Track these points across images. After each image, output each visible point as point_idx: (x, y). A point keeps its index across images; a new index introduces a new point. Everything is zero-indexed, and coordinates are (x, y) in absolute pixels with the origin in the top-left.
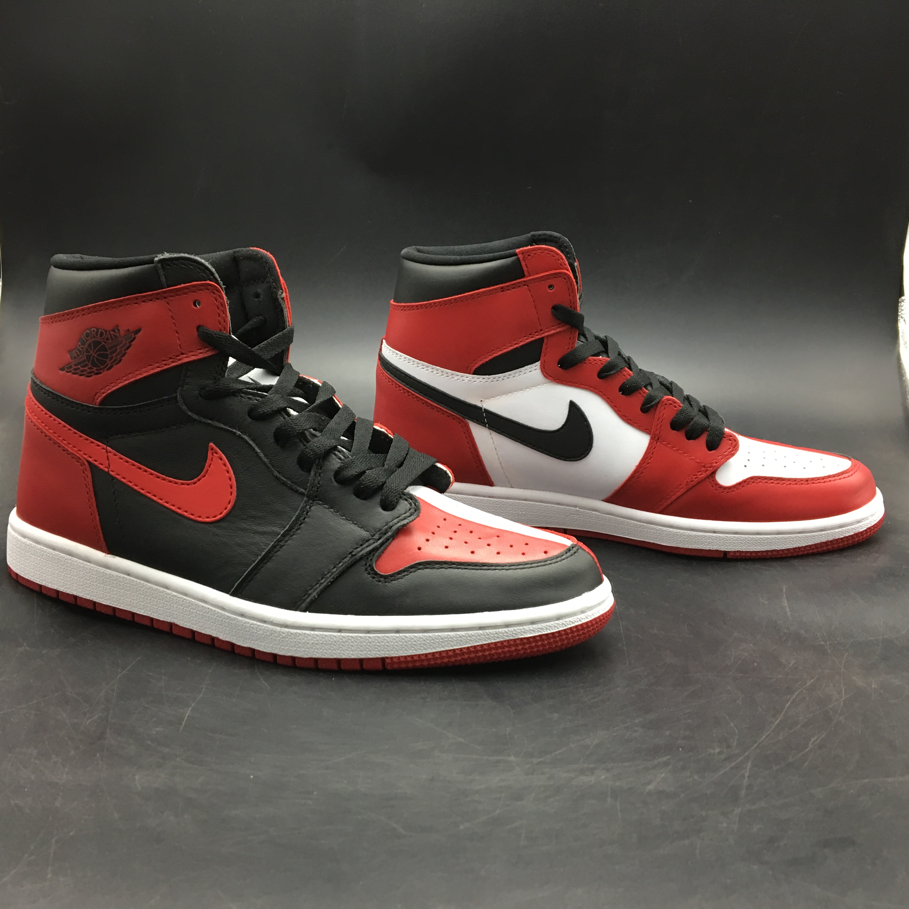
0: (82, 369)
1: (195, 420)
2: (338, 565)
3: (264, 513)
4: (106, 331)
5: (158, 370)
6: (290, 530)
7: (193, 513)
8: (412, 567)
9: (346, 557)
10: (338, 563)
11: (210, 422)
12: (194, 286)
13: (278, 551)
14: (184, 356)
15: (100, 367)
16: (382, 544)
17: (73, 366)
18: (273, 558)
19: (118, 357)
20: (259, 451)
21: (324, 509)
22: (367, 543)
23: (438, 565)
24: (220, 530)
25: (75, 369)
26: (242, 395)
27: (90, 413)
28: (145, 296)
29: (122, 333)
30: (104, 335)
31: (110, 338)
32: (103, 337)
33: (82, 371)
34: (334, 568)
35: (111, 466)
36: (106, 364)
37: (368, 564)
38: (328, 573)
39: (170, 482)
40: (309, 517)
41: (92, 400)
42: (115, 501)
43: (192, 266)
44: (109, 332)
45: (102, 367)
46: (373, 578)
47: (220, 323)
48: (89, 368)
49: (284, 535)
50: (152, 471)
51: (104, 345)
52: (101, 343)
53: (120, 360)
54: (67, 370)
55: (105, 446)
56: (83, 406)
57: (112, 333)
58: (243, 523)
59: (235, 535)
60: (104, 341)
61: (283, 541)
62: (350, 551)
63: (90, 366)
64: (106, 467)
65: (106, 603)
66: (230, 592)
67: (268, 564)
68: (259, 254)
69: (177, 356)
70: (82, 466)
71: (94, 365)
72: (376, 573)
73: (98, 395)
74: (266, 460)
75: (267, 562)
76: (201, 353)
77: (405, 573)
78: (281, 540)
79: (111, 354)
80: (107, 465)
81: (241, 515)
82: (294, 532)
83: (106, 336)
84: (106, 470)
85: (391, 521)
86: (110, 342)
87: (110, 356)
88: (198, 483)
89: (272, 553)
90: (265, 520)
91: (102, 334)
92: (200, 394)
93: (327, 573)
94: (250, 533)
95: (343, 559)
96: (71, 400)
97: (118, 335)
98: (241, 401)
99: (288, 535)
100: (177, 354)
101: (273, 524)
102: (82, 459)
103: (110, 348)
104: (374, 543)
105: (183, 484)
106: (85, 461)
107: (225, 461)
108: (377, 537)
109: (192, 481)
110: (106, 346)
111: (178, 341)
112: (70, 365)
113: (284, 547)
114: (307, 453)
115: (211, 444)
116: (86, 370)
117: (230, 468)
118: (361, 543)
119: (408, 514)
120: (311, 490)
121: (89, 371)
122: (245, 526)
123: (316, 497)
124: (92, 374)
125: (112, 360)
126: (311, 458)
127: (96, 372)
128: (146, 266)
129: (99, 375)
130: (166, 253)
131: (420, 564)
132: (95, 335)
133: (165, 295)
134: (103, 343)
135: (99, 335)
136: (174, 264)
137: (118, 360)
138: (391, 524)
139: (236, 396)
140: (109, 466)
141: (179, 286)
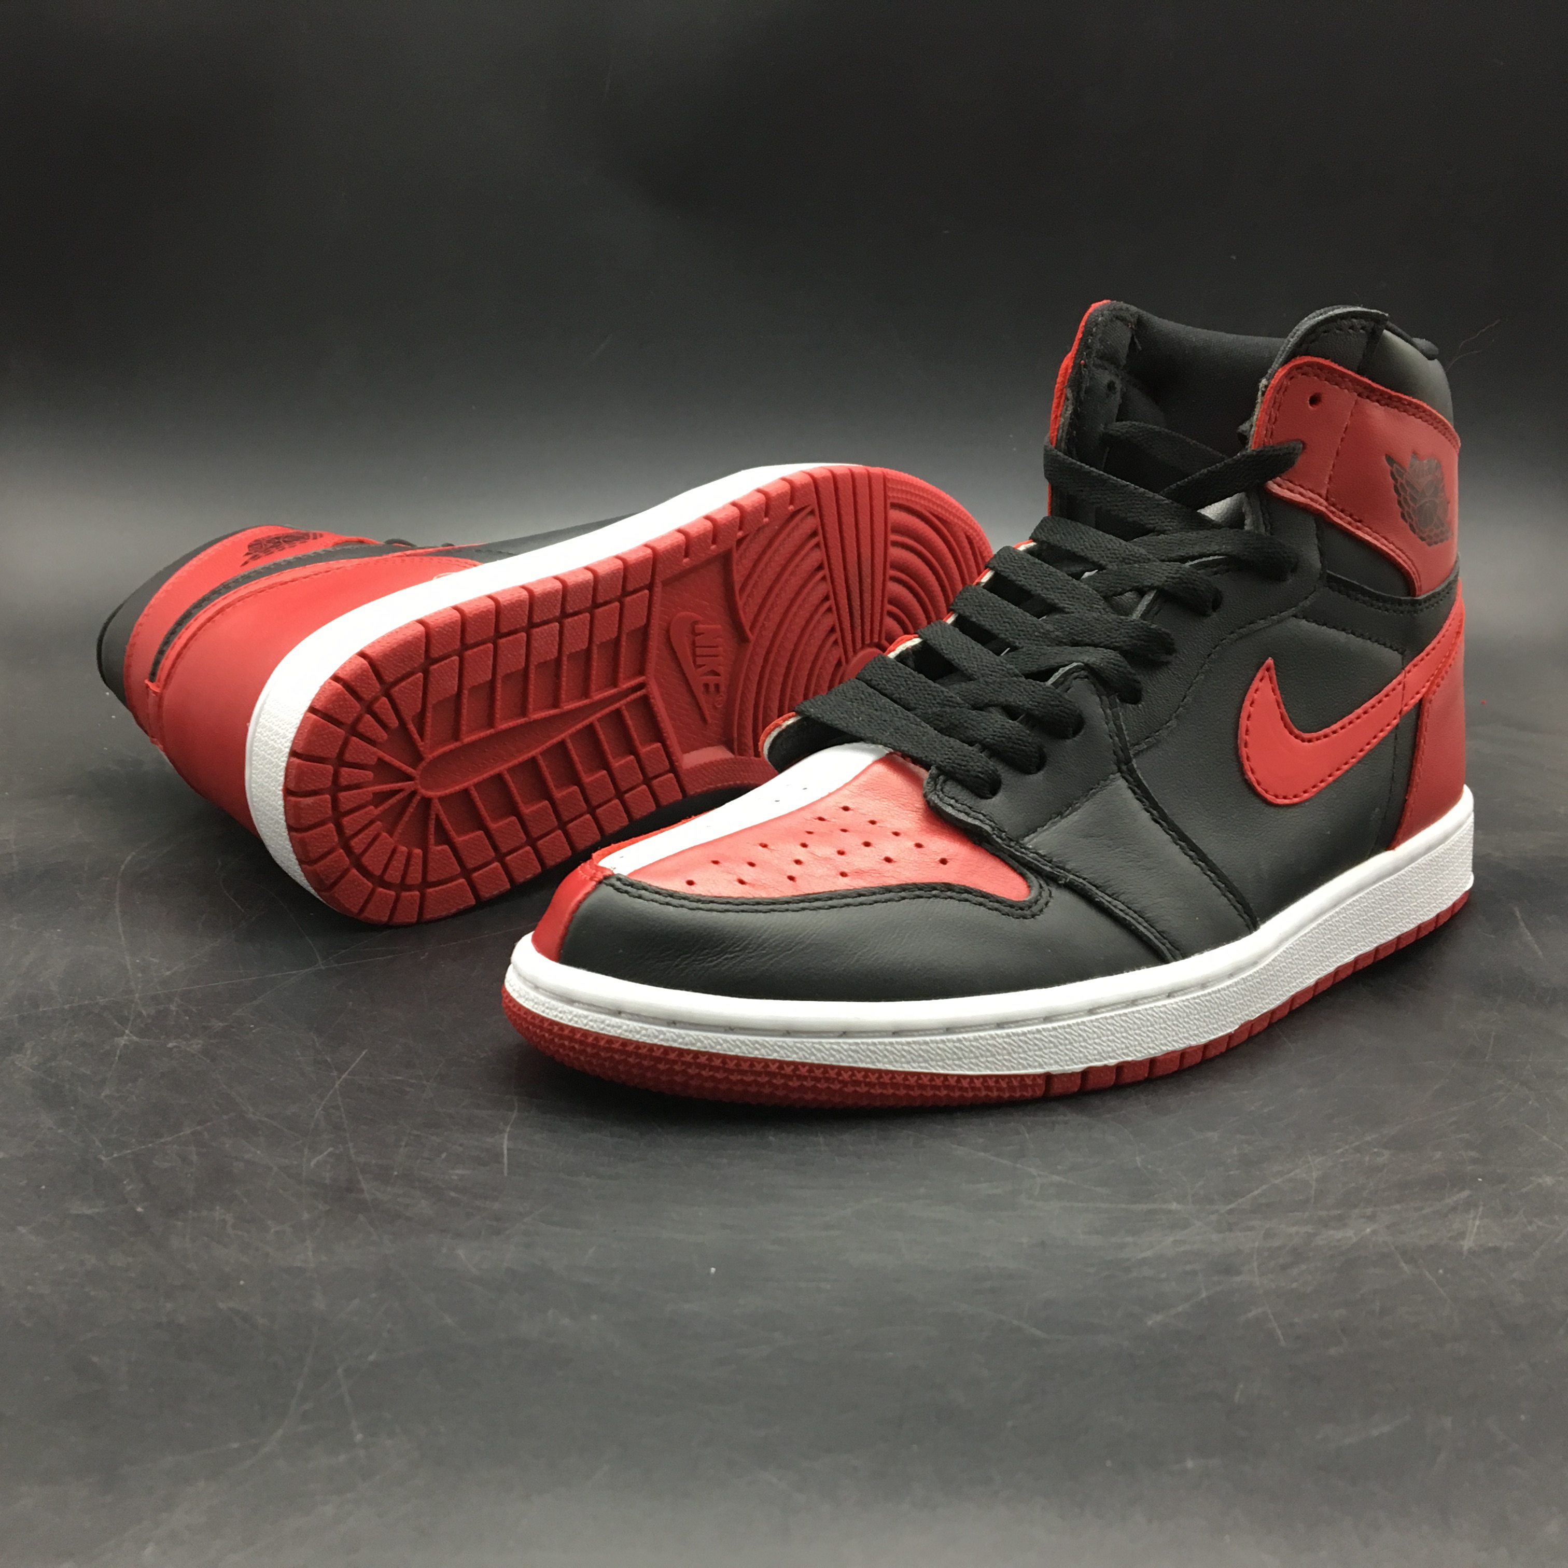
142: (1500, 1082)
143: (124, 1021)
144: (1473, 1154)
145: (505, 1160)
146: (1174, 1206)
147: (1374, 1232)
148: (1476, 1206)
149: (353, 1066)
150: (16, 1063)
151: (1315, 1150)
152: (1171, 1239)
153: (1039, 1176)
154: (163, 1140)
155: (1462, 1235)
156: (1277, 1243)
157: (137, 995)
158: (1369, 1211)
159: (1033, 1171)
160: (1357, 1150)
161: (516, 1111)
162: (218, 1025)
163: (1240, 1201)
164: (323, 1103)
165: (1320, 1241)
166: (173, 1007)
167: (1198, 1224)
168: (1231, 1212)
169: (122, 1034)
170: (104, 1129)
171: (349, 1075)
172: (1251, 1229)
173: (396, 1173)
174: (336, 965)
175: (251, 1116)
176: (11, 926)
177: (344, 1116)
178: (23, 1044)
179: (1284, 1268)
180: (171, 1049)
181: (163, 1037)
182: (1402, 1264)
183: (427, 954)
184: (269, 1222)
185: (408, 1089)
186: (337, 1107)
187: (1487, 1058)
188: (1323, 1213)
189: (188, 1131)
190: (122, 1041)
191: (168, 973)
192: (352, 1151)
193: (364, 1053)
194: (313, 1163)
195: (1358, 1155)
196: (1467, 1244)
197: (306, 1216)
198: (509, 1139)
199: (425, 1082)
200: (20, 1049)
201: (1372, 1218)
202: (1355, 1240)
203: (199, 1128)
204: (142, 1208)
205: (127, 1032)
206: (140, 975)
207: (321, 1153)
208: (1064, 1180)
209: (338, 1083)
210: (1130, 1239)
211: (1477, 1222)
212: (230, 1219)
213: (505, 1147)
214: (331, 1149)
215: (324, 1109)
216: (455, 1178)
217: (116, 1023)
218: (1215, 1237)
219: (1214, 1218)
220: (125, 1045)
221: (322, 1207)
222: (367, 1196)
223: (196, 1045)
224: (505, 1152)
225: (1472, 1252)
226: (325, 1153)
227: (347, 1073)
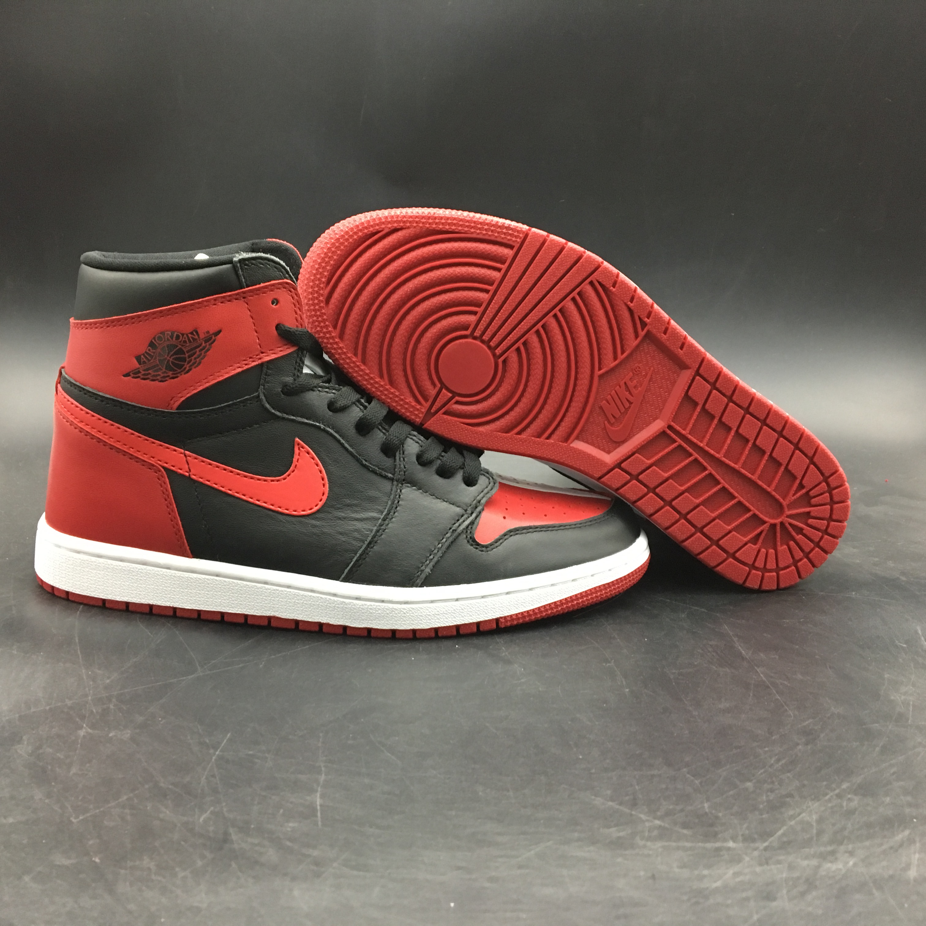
0: (153, 374)
1: (278, 417)
2: (441, 540)
3: (358, 500)
4: (183, 335)
5: (239, 370)
6: (388, 514)
7: (288, 508)
8: (505, 535)
9: (447, 533)
10: (441, 539)
11: (292, 417)
12: (273, 285)
13: (382, 535)
14: (264, 354)
15: (176, 371)
16: (476, 518)
17: (141, 371)
18: (378, 542)
19: (198, 360)
20: (344, 442)
21: (414, 491)
22: (463, 518)
23: (525, 530)
24: (318, 521)
25: (144, 375)
26: (319, 389)
27: (164, 419)
28: (224, 297)
29: (202, 336)
30: (181, 338)
31: (187, 341)
32: (180, 340)
33: (154, 376)
34: (439, 544)
35: (192, 470)
36: (183, 368)
37: (469, 537)
38: (435, 549)
39: (259, 480)
40: (402, 500)
41: (167, 405)
42: (200, 504)
43: (269, 265)
44: (187, 335)
45: (179, 371)
46: (477, 548)
47: (297, 320)
48: (163, 373)
49: (384, 520)
50: (239, 471)
51: (180, 348)
52: (177, 346)
53: (200, 363)
54: (132, 375)
55: (183, 451)
56: (156, 411)
57: (190, 335)
58: (340, 512)
59: (335, 525)
60: (180, 345)
61: (384, 525)
62: (449, 527)
63: (164, 370)
64: (186, 472)
65: (190, 607)
66: (340, 578)
67: (375, 547)
68: (283, 246)
69: (257, 355)
70: (156, 473)
71: (168, 368)
72: (478, 544)
73: (175, 399)
74: (351, 450)
75: (374, 546)
76: (281, 351)
77: (501, 541)
78: (382, 523)
79: (189, 357)
80: (188, 470)
81: (336, 505)
82: (392, 515)
83: (184, 339)
84: (187, 474)
85: (478, 496)
86: (187, 345)
87: (187, 360)
88: (288, 478)
89: (377, 537)
90: (361, 507)
91: (178, 337)
92: (282, 391)
93: (433, 549)
94: (349, 521)
95: (445, 535)
96: (140, 406)
97: (196, 337)
98: (320, 396)
99: (387, 518)
100: (257, 353)
101: (370, 509)
102: (157, 465)
103: (188, 352)
104: (469, 517)
105: (272, 481)
106: (160, 467)
107: (312, 455)
108: (469, 511)
109: (282, 477)
110: (184, 349)
111: (258, 341)
112: (137, 370)
113: (386, 530)
114: (392, 440)
115: (297, 439)
116: (159, 375)
117: (319, 461)
118: (457, 518)
119: (489, 488)
120: (399, 474)
121: (162, 375)
122: (343, 515)
123: (404, 480)
124: (167, 379)
125: (191, 364)
126: (397, 444)
127: (171, 376)
128: (224, 266)
129: (175, 379)
130: (242, 253)
131: (510, 531)
132: (169, 338)
133: (244, 295)
134: (180, 346)
135: (174, 339)
136: (252, 264)
137: (198, 362)
138: (479, 498)
139: (314, 391)
140: (190, 470)
141: (258, 286)
142: (919, 740)
143: (83, 718)
144: (909, 798)
145: (319, 814)
146: (731, 844)
147: (855, 865)
148: (914, 842)
149: (223, 745)
150: (19, 751)
151: (813, 797)
152: (731, 872)
153: (648, 821)
154: (110, 805)
155: (908, 867)
156: (796, 874)
157: (90, 698)
158: (850, 847)
159: (642, 816)
160: (839, 796)
161: (323, 775)
162: (140, 719)
163: (771, 839)
164: (206, 773)
165: (822, 872)
166: (112, 706)
167: (747, 859)
168: (766, 849)
169: (81, 728)
170: (73, 798)
171: (220, 751)
172: (779, 862)
173: (252, 826)
174: (209, 672)
175: (162, 785)
176: (13, 652)
177: (218, 782)
178: (22, 737)
179: (803, 894)
180: (111, 738)
181: (106, 729)
182: (874, 891)
183: (263, 663)
184: (177, 869)
185: (256, 760)
186: (213, 776)
187: (909, 721)
188: (822, 849)
189: (125, 797)
190: (82, 733)
191: (108, 681)
192: (225, 809)
193: (229, 735)
194: (201, 820)
195: (839, 800)
196: (912, 873)
197: (199, 863)
198: (321, 798)
199: (267, 755)
200: (20, 741)
201: (851, 854)
202: (844, 871)
203: (131, 795)
204: (99, 859)
205: (84, 725)
206: (91, 683)
207: (206, 812)
208: (662, 824)
209: (214, 758)
210: (706, 872)
211: (917, 856)
212: (152, 865)
213: (318, 803)
214: (212, 808)
215: (207, 778)
216: (289, 829)
217: (77, 719)
218: (758, 869)
219: (756, 853)
220: (84, 736)
221: (209, 855)
222: (236, 846)
223: (127, 734)
224: (319, 807)
225: (915, 880)
226: (209, 812)
227: (219, 750)
